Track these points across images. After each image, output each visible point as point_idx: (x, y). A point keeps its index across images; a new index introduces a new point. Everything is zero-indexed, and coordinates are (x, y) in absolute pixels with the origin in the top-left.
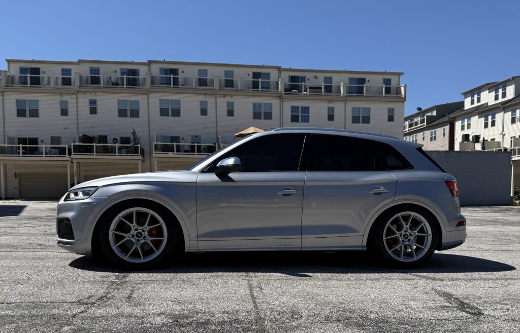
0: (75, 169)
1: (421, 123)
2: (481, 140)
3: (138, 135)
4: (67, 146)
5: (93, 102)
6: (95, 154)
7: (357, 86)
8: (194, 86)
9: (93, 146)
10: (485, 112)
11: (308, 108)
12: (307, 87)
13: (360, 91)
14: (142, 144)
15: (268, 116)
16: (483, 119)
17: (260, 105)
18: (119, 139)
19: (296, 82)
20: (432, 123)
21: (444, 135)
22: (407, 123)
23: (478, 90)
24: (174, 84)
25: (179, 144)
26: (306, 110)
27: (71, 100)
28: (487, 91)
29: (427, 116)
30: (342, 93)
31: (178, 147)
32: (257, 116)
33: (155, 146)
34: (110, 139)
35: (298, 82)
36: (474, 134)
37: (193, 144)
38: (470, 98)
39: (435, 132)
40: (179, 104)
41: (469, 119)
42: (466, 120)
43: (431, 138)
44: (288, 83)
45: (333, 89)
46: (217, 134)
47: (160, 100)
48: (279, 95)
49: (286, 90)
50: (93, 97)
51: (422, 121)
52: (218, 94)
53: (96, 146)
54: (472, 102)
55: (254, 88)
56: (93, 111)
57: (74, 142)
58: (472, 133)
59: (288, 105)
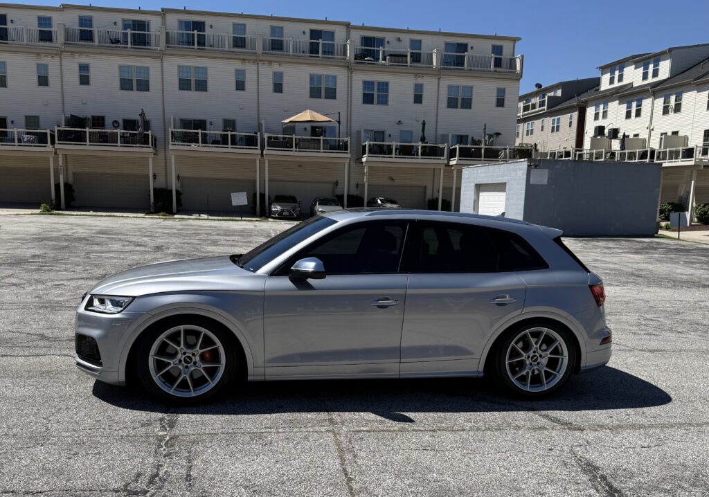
0: (61, 164)
1: (540, 107)
2: (620, 135)
3: (148, 117)
4: (48, 132)
5: (84, 67)
6: (88, 143)
7: (456, 56)
8: (227, 48)
9: (85, 132)
10: (629, 95)
11: (386, 84)
12: (386, 54)
13: (460, 62)
14: (155, 130)
15: (331, 94)
16: (625, 106)
17: (320, 77)
18: (121, 122)
19: (371, 46)
20: (555, 107)
21: (570, 125)
22: (521, 105)
23: (621, 65)
24: (199, 44)
25: (205, 132)
26: (384, 87)
27: (53, 64)
28: (633, 66)
29: (548, 97)
30: (435, 64)
31: (204, 136)
32: (315, 93)
33: (172, 133)
34: (108, 122)
35: (374, 47)
36: (611, 127)
37: (226, 133)
38: (609, 74)
39: (559, 119)
40: (206, 73)
41: (606, 104)
42: (602, 106)
43: (553, 128)
44: (359, 47)
45: (423, 58)
46: (259, 117)
47: (179, 66)
48: (347, 64)
49: (356, 57)
50: (84, 60)
51: (542, 104)
52: (260, 61)
53: (89, 132)
54: (612, 81)
55: (311, 52)
56: (85, 80)
57: (59, 126)
58: (608, 124)
59: (359, 78)
